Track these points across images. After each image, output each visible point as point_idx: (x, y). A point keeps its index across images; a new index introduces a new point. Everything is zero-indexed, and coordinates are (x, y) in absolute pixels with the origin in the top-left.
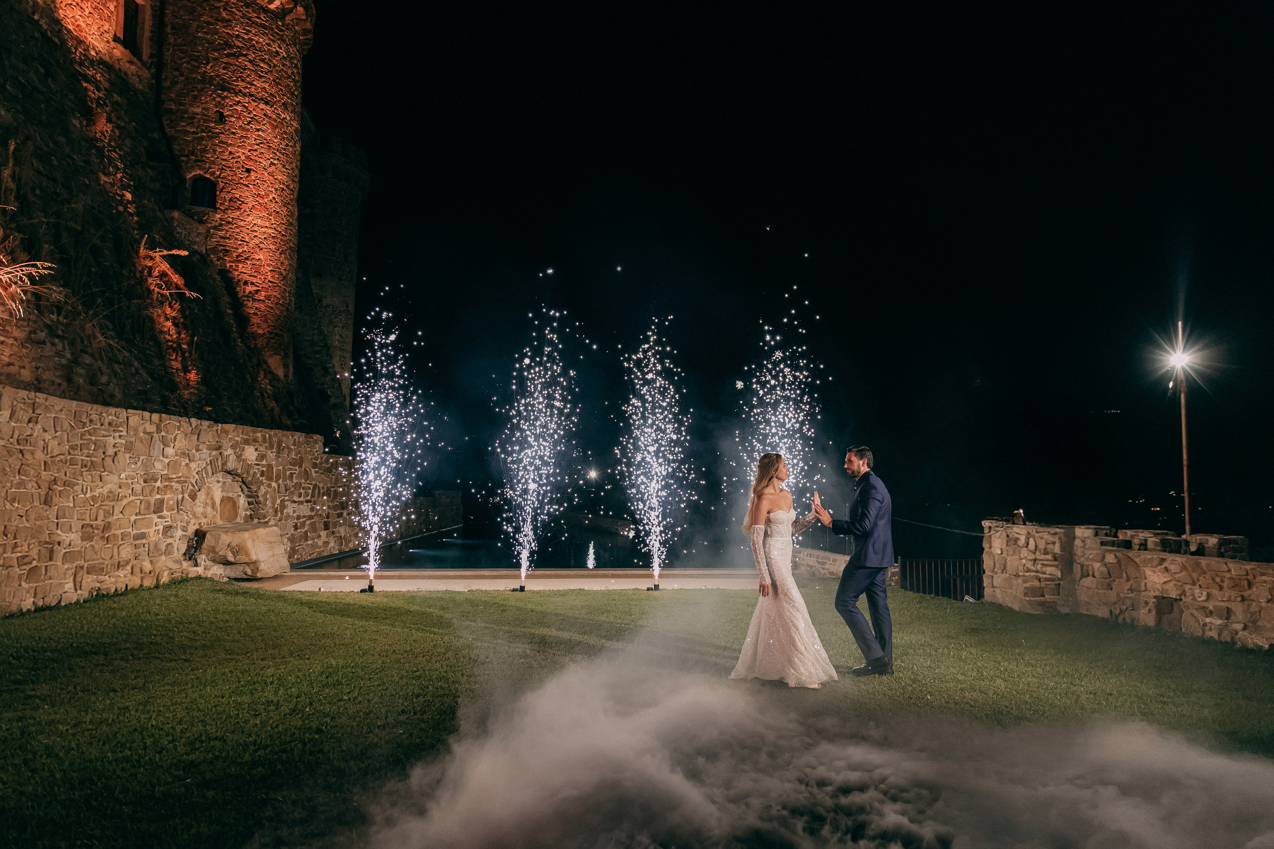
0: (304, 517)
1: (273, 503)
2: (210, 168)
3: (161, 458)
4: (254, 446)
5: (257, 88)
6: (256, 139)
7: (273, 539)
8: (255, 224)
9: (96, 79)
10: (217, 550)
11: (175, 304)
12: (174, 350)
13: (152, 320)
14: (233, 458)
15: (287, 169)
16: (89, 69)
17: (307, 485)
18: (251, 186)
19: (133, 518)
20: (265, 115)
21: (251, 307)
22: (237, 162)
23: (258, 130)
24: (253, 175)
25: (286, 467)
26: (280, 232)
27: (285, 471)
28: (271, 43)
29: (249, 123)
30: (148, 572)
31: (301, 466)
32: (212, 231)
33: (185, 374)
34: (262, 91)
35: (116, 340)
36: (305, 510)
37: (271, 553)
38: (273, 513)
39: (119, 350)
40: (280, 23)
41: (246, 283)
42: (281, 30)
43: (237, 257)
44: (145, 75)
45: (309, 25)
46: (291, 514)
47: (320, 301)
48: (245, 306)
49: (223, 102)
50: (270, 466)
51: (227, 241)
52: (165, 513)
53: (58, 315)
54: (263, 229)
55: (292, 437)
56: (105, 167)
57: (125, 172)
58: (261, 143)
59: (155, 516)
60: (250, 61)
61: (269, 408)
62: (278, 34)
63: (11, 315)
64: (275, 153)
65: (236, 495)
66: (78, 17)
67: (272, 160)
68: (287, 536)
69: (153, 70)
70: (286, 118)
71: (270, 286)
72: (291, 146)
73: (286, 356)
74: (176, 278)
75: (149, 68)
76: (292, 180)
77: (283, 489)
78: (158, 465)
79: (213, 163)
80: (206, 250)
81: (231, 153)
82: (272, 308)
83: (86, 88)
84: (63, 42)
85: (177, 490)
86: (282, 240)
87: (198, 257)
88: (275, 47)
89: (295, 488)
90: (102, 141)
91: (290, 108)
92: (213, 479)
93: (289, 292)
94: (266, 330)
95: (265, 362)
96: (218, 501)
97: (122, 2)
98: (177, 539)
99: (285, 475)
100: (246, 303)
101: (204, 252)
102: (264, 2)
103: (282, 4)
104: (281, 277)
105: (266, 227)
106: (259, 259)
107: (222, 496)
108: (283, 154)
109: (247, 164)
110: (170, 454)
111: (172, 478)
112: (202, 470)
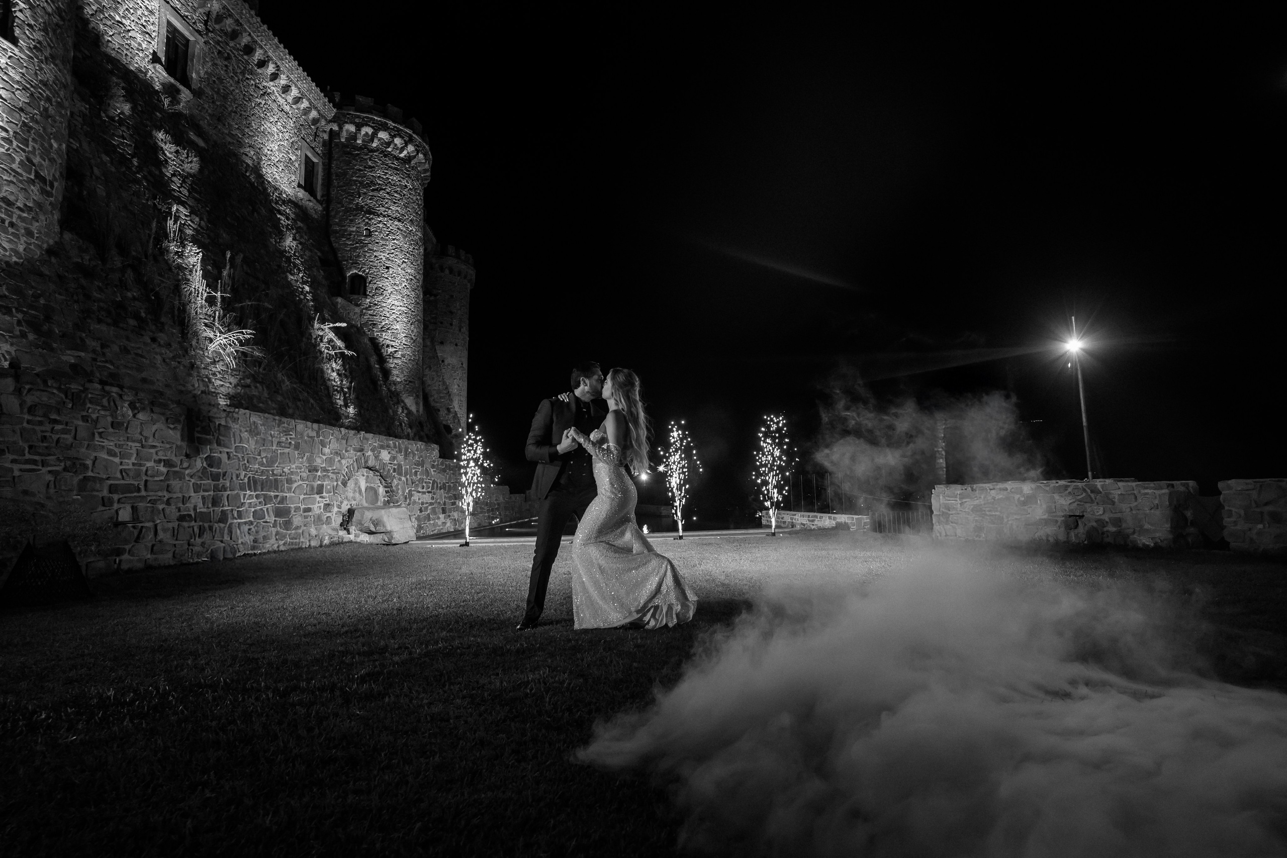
0: (427, 503)
1: (404, 492)
2: (362, 268)
3: (321, 455)
4: (388, 450)
5: (392, 211)
6: (392, 246)
7: (402, 516)
8: (393, 305)
9: (286, 212)
10: (363, 523)
11: (339, 361)
12: (338, 392)
13: (322, 372)
14: (372, 458)
15: (414, 265)
16: (281, 206)
17: (428, 480)
18: (390, 278)
19: (302, 497)
20: (398, 229)
21: (392, 363)
22: (380, 262)
23: (394, 239)
24: (391, 271)
25: (412, 467)
26: (410, 310)
27: (411, 469)
28: (402, 180)
29: (388, 235)
30: (314, 536)
31: (423, 467)
32: (364, 311)
33: (346, 408)
34: (396, 213)
35: (298, 385)
36: (427, 498)
37: (402, 526)
38: (404, 499)
39: (300, 392)
40: (407, 166)
41: (388, 346)
42: (408, 171)
43: (382, 328)
44: (319, 209)
45: (427, 166)
46: (417, 500)
47: (443, 361)
48: (388, 362)
49: (370, 222)
50: (400, 466)
51: (375, 317)
52: (324, 494)
53: (259, 368)
54: (399, 308)
55: (416, 445)
56: (291, 270)
57: (305, 273)
58: (396, 248)
59: (317, 497)
60: (388, 193)
62: (406, 174)
63: (228, 368)
64: (406, 255)
65: (376, 485)
66: (275, 173)
67: (403, 260)
68: (415, 516)
69: (324, 205)
70: (412, 230)
71: (404, 348)
72: (417, 249)
73: (417, 396)
74: (339, 343)
75: (321, 204)
76: (418, 273)
77: (410, 482)
78: (319, 461)
79: (364, 264)
80: (361, 325)
81: (375, 256)
82: (406, 363)
83: (279, 218)
84: (265, 189)
85: (332, 478)
86: (411, 315)
87: (355, 329)
88: (404, 183)
89: (419, 482)
90: (289, 252)
91: (415, 223)
92: (359, 473)
93: (418, 351)
94: (403, 379)
95: (403, 402)
96: (363, 489)
97: (303, 161)
98: (334, 514)
99: (411, 472)
100: (388, 360)
101: (359, 326)
102: (396, 153)
103: (408, 153)
104: (412, 341)
105: (401, 306)
106: (397, 329)
107: (366, 486)
108: (411, 255)
109: (387, 264)
110: (326, 453)
111: (329, 470)
112: (350, 465)
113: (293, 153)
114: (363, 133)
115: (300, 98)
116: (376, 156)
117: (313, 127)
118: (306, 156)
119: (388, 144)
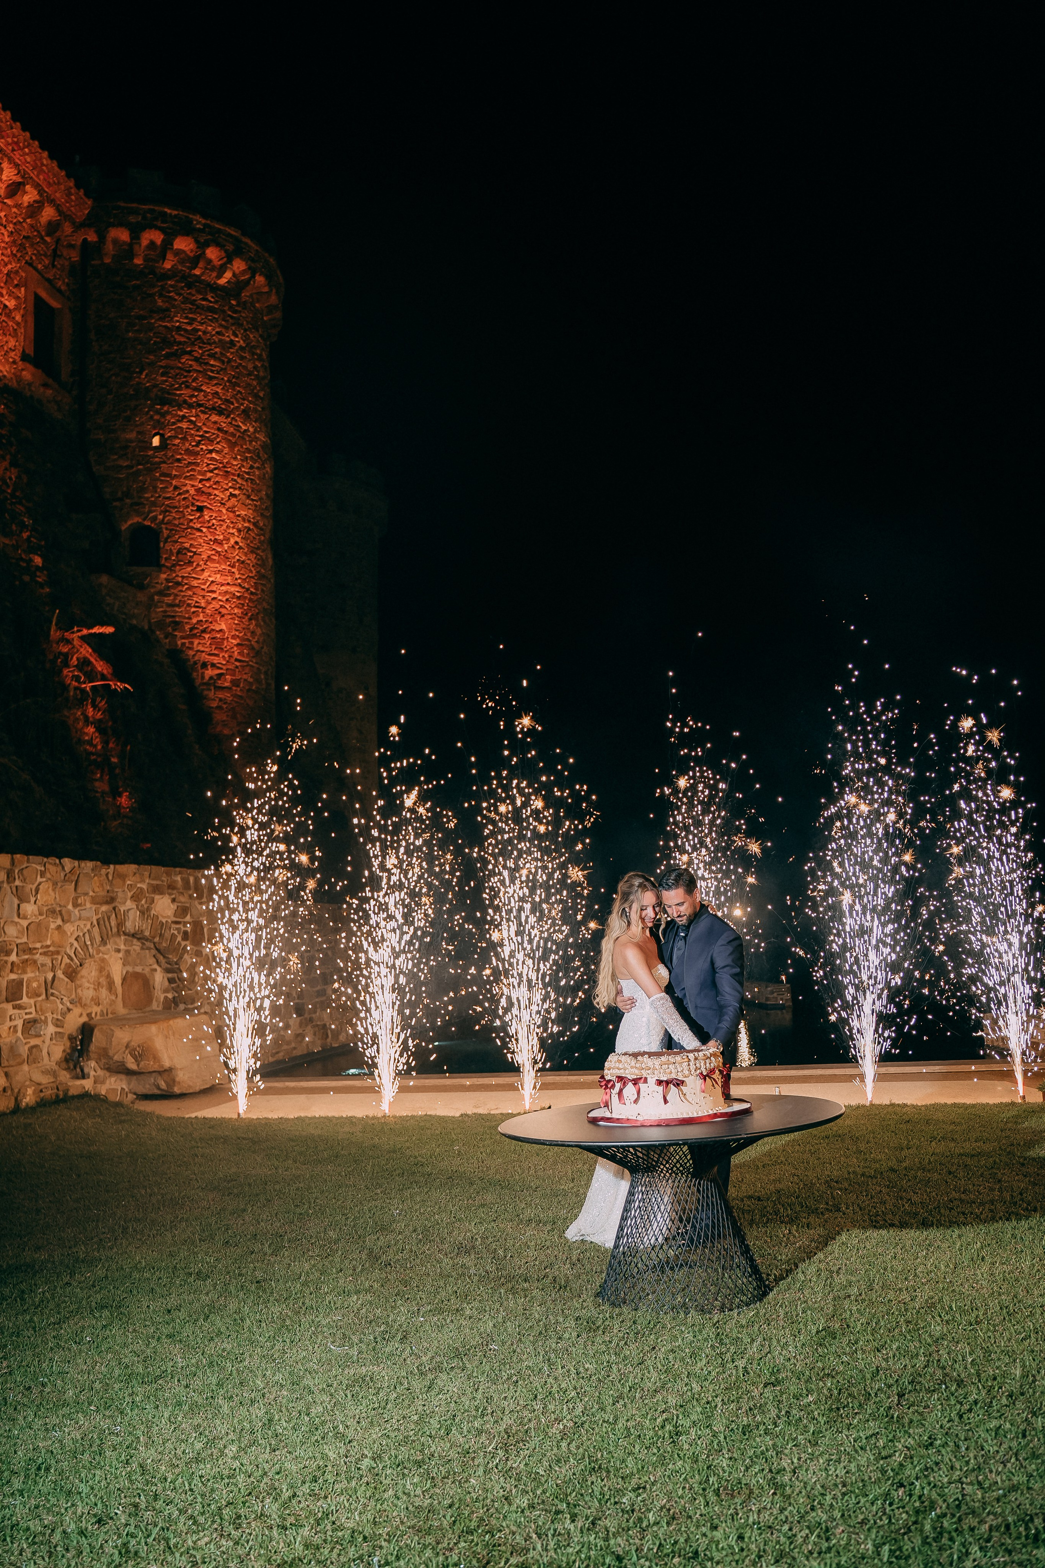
2: (150, 512)
3: (16, 919)
4: (170, 894)
5: (206, 394)
6: (208, 465)
7: (200, 1032)
8: (212, 582)
10: (111, 1053)
11: (100, 702)
12: (98, 766)
13: (65, 726)
14: (135, 914)
15: (253, 500)
18: (204, 530)
20: (219, 429)
21: (213, 699)
22: (184, 499)
23: (211, 452)
24: (207, 515)
26: (248, 589)
28: (223, 331)
29: (199, 443)
32: (156, 598)
33: (114, 798)
34: (214, 397)
37: (194, 1057)
40: (234, 302)
41: (205, 665)
42: (236, 312)
43: (191, 629)
44: (64, 400)
45: (274, 299)
48: (206, 698)
49: (163, 420)
50: (197, 924)
51: (177, 609)
52: (25, 1001)
54: (224, 588)
56: (6, 526)
57: (33, 529)
58: (215, 469)
59: (9, 1006)
60: (196, 360)
62: (232, 317)
64: (235, 480)
65: (147, 970)
67: (231, 490)
69: (75, 392)
70: (248, 430)
71: (237, 667)
72: (258, 468)
74: (100, 666)
75: (69, 392)
76: (262, 514)
78: (11, 931)
79: (154, 504)
80: (150, 624)
81: (176, 488)
82: (241, 697)
85: (43, 965)
86: (250, 600)
87: (137, 635)
88: (228, 336)
91: (253, 416)
92: (108, 946)
93: (265, 673)
96: (118, 980)
97: (31, 308)
98: (48, 1041)
100: (205, 692)
101: (143, 628)
102: (211, 277)
103: (234, 275)
104: (252, 654)
105: (228, 584)
106: (221, 630)
107: (124, 973)
108: (246, 481)
109: (198, 501)
110: (30, 912)
111: (35, 949)
112: (84, 935)
113: (10, 294)
114: (145, 242)
115: (19, 184)
116: (171, 286)
117: (48, 239)
118: (37, 297)
119: (195, 261)
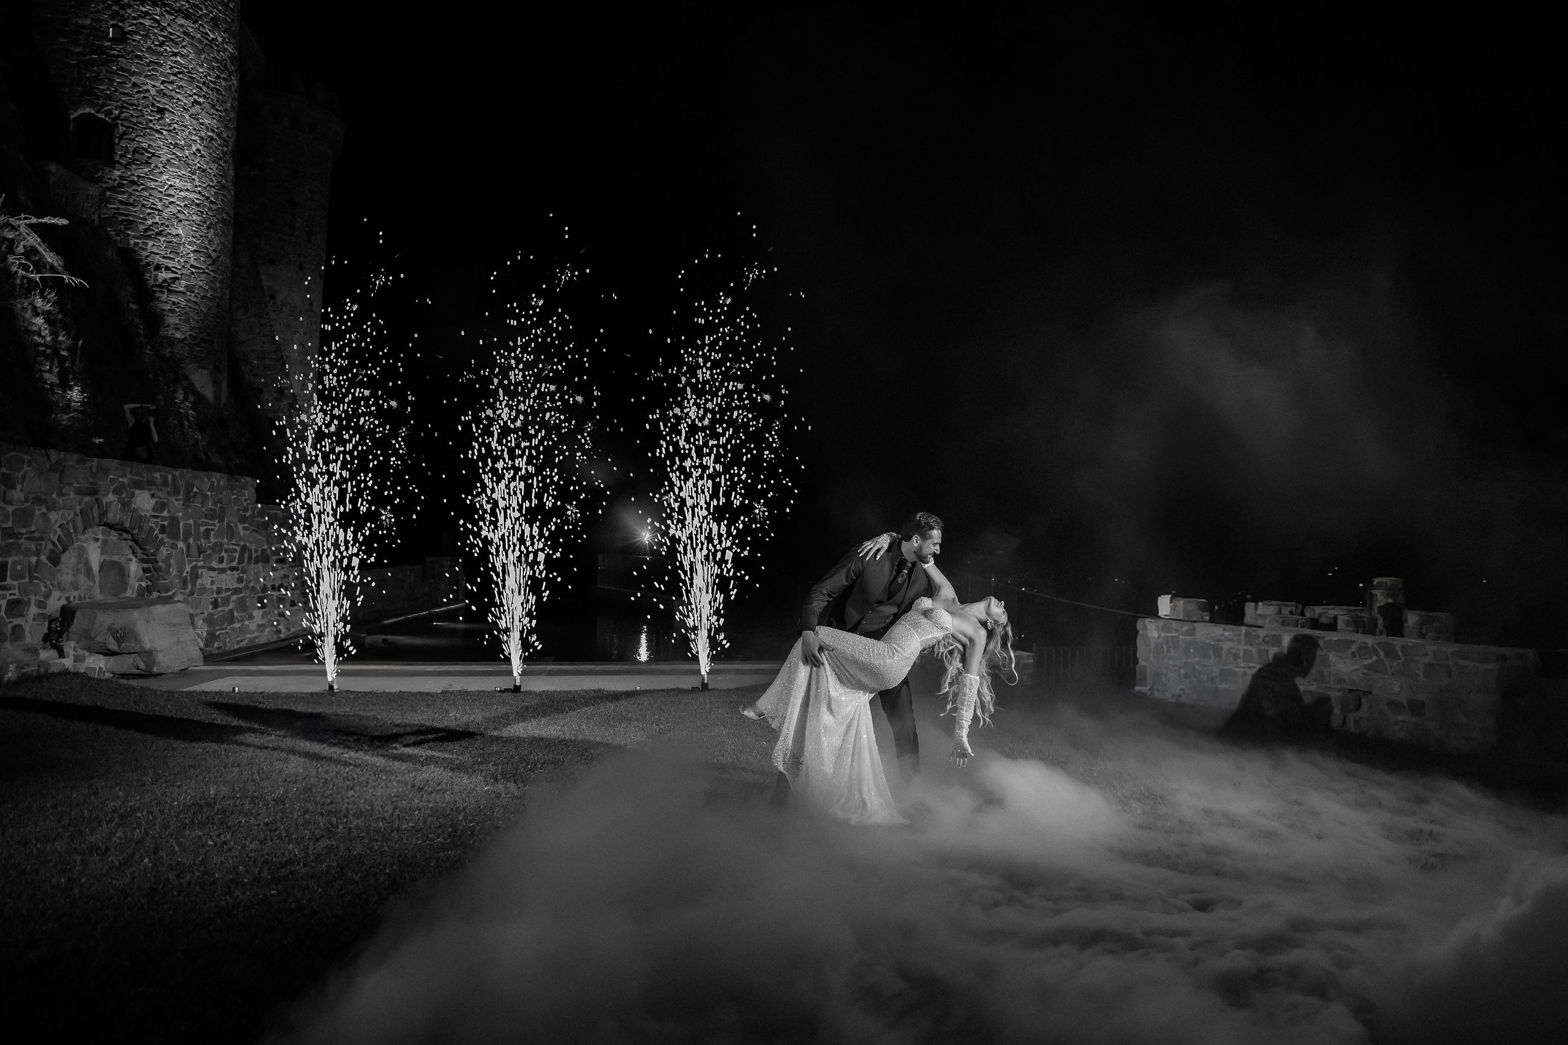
0: (228, 590)
1: (181, 570)
2: (104, 105)
3: (3, 505)
4: (150, 490)
6: (172, 67)
7: (176, 618)
8: (171, 186)
10: (93, 635)
11: (50, 293)
12: (48, 358)
13: (13, 314)
14: (116, 505)
15: (217, 110)
17: (231, 546)
18: (165, 132)
20: (185, 33)
21: (166, 302)
22: (144, 98)
23: (175, 54)
24: (168, 118)
25: (200, 522)
26: (208, 198)
27: (197, 526)
29: (162, 43)
31: (221, 520)
32: (108, 193)
33: (64, 391)
36: (229, 580)
37: (174, 638)
38: (181, 584)
41: (158, 267)
43: (145, 230)
46: (208, 586)
47: (273, 297)
48: (157, 298)
49: (122, 12)
50: (174, 521)
51: (131, 208)
52: (9, 581)
54: (182, 193)
55: (209, 479)
58: (180, 73)
61: (191, 442)
64: (200, 88)
65: (124, 558)
67: (195, 97)
68: (202, 616)
70: (216, 39)
71: (192, 273)
72: (224, 79)
73: (217, 370)
74: (50, 258)
76: (226, 125)
77: (194, 551)
79: (109, 97)
80: (100, 221)
81: (135, 85)
82: (195, 302)
85: (27, 550)
86: (210, 209)
89: (214, 550)
91: (223, 26)
92: (87, 535)
93: (221, 282)
94: (187, 334)
95: (186, 378)
96: (95, 567)
98: (30, 621)
99: (197, 532)
100: (158, 294)
101: (96, 222)
104: (209, 261)
105: (187, 190)
106: (177, 235)
107: (102, 561)
108: (212, 90)
109: (159, 102)
110: (16, 498)
111: (20, 534)
112: (68, 523)
